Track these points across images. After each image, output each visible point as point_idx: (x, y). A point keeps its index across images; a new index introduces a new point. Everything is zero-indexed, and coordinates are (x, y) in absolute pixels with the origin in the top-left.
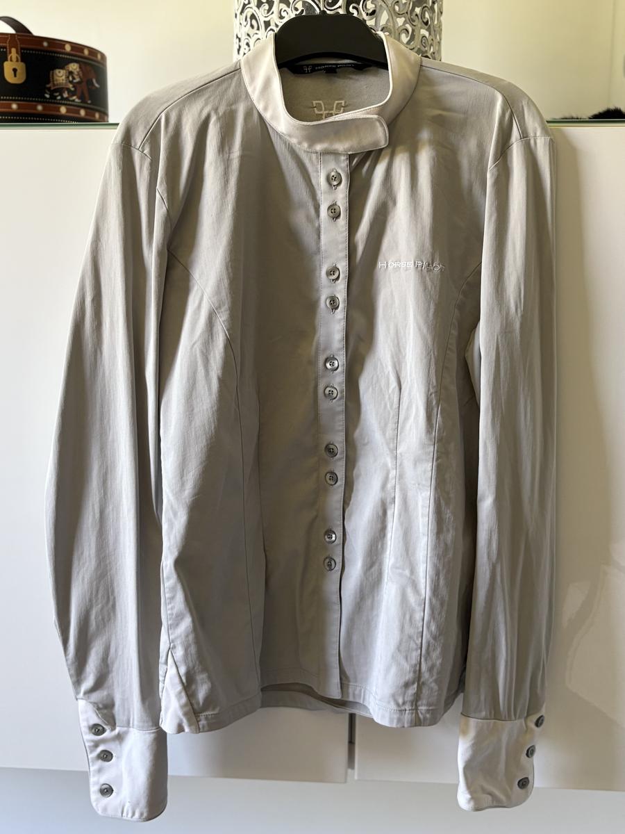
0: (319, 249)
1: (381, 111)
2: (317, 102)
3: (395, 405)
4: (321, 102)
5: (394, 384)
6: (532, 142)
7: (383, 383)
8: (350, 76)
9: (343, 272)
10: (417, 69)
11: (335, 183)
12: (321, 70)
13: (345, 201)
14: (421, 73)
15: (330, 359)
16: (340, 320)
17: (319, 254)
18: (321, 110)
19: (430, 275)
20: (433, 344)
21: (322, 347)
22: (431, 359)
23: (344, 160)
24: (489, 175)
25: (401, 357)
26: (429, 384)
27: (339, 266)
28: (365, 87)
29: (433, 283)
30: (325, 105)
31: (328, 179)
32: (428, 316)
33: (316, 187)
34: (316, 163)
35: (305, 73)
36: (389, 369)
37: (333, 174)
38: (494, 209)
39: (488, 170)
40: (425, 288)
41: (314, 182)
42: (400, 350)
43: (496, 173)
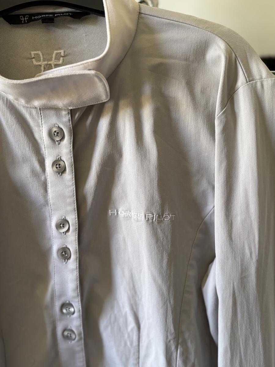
0: (46, 202)
1: (99, 66)
2: (35, 52)
3: (135, 343)
4: (39, 52)
5: (132, 324)
6: (259, 85)
7: (121, 321)
8: (69, 26)
9: (73, 225)
10: (136, 16)
11: (58, 139)
12: (38, 19)
13: (69, 156)
14: (141, 21)
15: (66, 305)
16: (73, 270)
17: (48, 206)
18: (40, 61)
19: (161, 226)
20: (169, 294)
21: (57, 293)
22: (167, 308)
23: (65, 115)
24: (217, 122)
25: (137, 299)
26: (167, 332)
27: (68, 219)
28: (84, 35)
29: (164, 233)
30: (43, 55)
31: (51, 135)
32: (161, 266)
33: (39, 141)
34: (37, 118)
35: (22, 24)
36: (127, 309)
37: (55, 129)
38: (223, 156)
39: (216, 118)
40: (157, 240)
41: (37, 136)
42: (136, 292)
43: (224, 120)
